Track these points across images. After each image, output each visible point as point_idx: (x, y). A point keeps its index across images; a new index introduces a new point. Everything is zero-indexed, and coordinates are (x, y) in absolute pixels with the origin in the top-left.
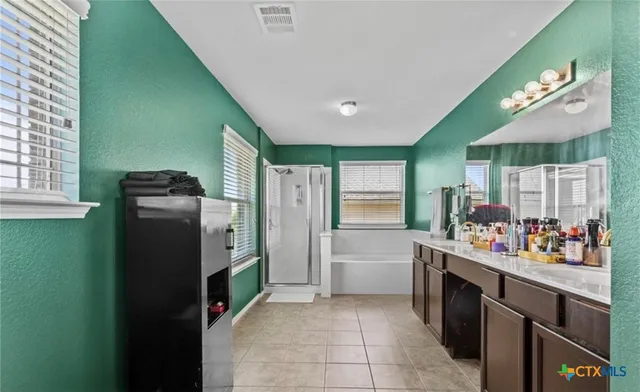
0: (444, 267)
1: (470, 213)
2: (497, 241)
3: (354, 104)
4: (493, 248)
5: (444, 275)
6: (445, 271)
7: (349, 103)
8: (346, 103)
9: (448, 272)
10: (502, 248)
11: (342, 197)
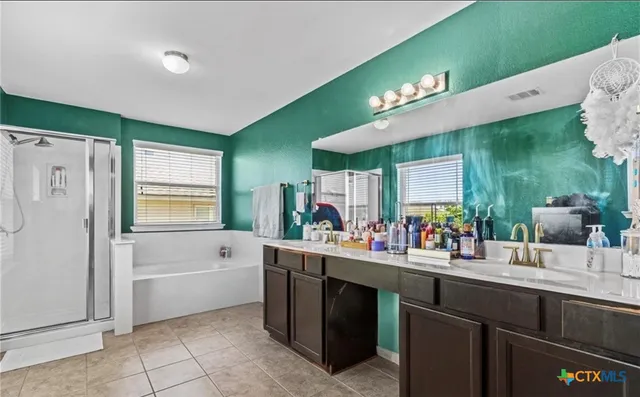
0: (324, 273)
1: (314, 211)
2: (376, 240)
3: (186, 57)
4: (373, 247)
5: (324, 282)
6: (325, 278)
7: (179, 54)
8: (173, 53)
9: (329, 278)
10: (382, 246)
11: (137, 190)
